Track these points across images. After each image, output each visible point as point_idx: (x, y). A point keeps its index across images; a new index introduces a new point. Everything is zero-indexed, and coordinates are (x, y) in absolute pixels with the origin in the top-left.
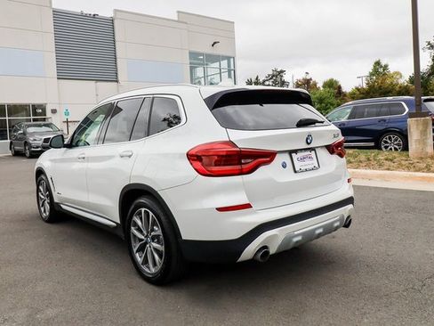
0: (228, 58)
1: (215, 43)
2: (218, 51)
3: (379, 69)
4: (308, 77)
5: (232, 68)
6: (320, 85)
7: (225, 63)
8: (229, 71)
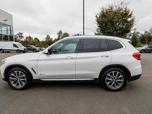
0: (10, 26)
1: (6, 20)
2: (6, 23)
3: (48, 37)
4: (30, 36)
5: (12, 30)
6: (33, 39)
7: (9, 27)
8: (11, 31)
